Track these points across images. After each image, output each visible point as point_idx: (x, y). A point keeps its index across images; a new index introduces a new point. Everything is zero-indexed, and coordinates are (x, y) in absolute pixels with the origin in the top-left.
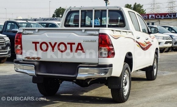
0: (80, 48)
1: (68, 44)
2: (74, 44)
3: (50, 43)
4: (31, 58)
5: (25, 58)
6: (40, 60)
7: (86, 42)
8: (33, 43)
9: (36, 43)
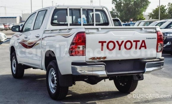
0: (143, 45)
1: (134, 41)
2: (139, 41)
3: (117, 42)
4: (96, 58)
5: (89, 59)
6: (106, 59)
7: (148, 39)
8: (100, 42)
9: (102, 43)
